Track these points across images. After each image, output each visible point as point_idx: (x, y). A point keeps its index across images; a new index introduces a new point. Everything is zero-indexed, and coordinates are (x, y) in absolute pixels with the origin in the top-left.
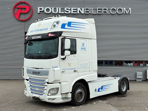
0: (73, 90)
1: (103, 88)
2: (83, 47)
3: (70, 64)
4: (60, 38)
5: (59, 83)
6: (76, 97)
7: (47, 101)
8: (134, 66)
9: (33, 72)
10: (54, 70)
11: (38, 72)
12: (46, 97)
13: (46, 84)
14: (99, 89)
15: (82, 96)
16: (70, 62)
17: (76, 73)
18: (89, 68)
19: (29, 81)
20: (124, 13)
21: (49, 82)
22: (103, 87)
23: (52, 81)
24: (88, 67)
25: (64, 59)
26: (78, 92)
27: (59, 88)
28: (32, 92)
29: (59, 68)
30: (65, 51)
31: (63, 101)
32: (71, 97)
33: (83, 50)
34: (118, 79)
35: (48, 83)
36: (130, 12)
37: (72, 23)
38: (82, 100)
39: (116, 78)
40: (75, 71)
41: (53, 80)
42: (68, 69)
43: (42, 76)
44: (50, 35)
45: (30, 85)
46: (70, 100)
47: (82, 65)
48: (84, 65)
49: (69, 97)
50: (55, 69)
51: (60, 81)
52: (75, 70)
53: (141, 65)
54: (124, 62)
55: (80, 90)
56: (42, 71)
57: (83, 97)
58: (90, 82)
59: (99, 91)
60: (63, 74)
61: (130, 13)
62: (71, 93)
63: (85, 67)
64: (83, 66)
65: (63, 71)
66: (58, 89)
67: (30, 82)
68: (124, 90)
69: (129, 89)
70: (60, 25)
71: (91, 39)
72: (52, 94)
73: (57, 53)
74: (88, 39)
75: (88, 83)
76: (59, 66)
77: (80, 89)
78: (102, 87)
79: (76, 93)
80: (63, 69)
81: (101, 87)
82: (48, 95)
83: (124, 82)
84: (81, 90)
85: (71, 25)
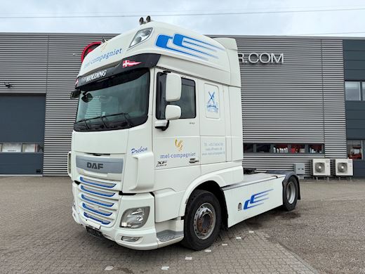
0: (189, 210)
1: (254, 200)
2: (212, 104)
3: (181, 142)
4: (154, 73)
5: (152, 193)
6: (195, 228)
7: (119, 241)
8: (290, 152)
9: (88, 163)
10: (137, 158)
11: (99, 164)
12: (115, 231)
13: (117, 196)
14: (247, 203)
15: (210, 223)
16: (179, 137)
17: (195, 167)
18: (225, 153)
19: (80, 185)
20: (272, 61)
21: (123, 192)
22: (255, 197)
23: (132, 188)
24: (222, 151)
25: (163, 128)
26: (201, 213)
27: (149, 207)
28: (85, 214)
29: (149, 154)
30: (168, 106)
31: (160, 243)
32: (182, 229)
33: (212, 109)
34: (282, 178)
35: (121, 193)
36: (283, 59)
37: (185, 39)
38: (209, 234)
39: (278, 176)
40: (193, 161)
41: (134, 187)
42: (175, 156)
43: (107, 173)
44: (126, 64)
45: (83, 196)
46: (181, 237)
47: (211, 147)
48: (215, 147)
49: (177, 230)
50: (139, 155)
51: (152, 187)
52: (193, 159)
53: (302, 151)
54: (272, 146)
55: (205, 209)
56: (108, 162)
57: (213, 226)
58: (228, 188)
59: (246, 207)
60: (162, 170)
61: (283, 61)
62: (182, 218)
63: (216, 151)
64: (212, 149)
65: (161, 160)
66: (146, 210)
67: (82, 187)
68: (291, 201)
69: (299, 198)
70: (153, 38)
71: (229, 86)
72: (132, 226)
73: (144, 113)
74: (223, 84)
75: (223, 189)
76: (149, 148)
77: (205, 206)
78: (253, 197)
79: (196, 217)
80: (162, 156)
81: (250, 198)
82: (121, 226)
83: (292, 184)
84: (207, 209)
85: (184, 44)
